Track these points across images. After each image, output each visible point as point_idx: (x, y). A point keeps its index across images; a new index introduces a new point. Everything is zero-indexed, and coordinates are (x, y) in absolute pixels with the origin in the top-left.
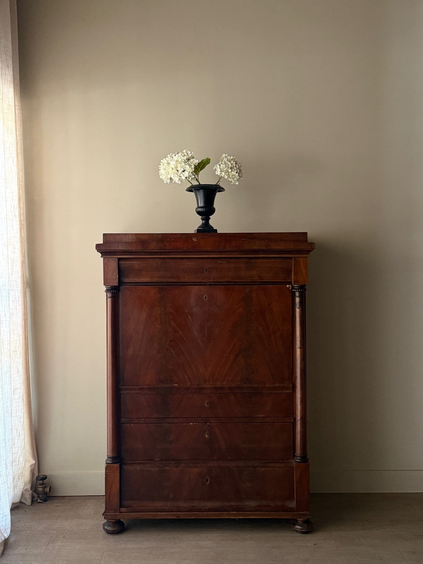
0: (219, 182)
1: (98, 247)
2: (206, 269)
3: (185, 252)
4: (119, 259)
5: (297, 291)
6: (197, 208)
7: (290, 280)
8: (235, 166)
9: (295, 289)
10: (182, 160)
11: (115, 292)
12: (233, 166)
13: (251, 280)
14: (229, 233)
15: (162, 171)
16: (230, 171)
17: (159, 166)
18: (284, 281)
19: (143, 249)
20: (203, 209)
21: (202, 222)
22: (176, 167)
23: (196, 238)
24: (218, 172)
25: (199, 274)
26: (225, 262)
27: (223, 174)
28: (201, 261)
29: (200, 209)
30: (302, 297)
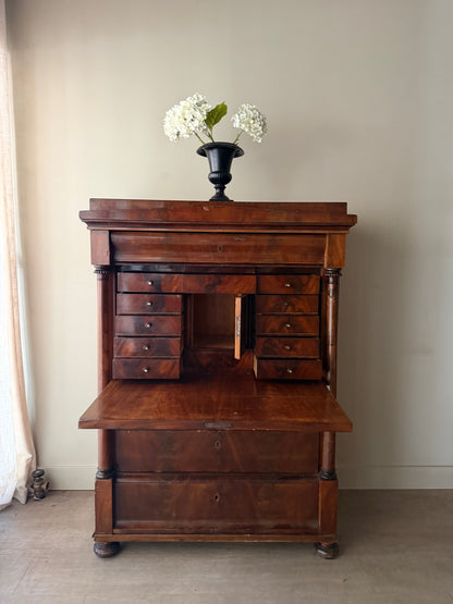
1: (83, 216)
2: (220, 248)
3: (194, 226)
4: (111, 232)
5: (331, 276)
6: (209, 175)
7: (322, 263)
8: (258, 117)
9: (329, 274)
10: (191, 104)
11: (106, 273)
12: (256, 116)
15: (167, 125)
16: (252, 122)
17: (163, 119)
18: (316, 263)
19: (140, 219)
20: (217, 175)
21: (216, 191)
22: (183, 114)
23: (208, 207)
24: (237, 125)
25: (211, 254)
26: (242, 239)
27: (243, 126)
28: (213, 237)
29: (213, 176)
30: (336, 283)
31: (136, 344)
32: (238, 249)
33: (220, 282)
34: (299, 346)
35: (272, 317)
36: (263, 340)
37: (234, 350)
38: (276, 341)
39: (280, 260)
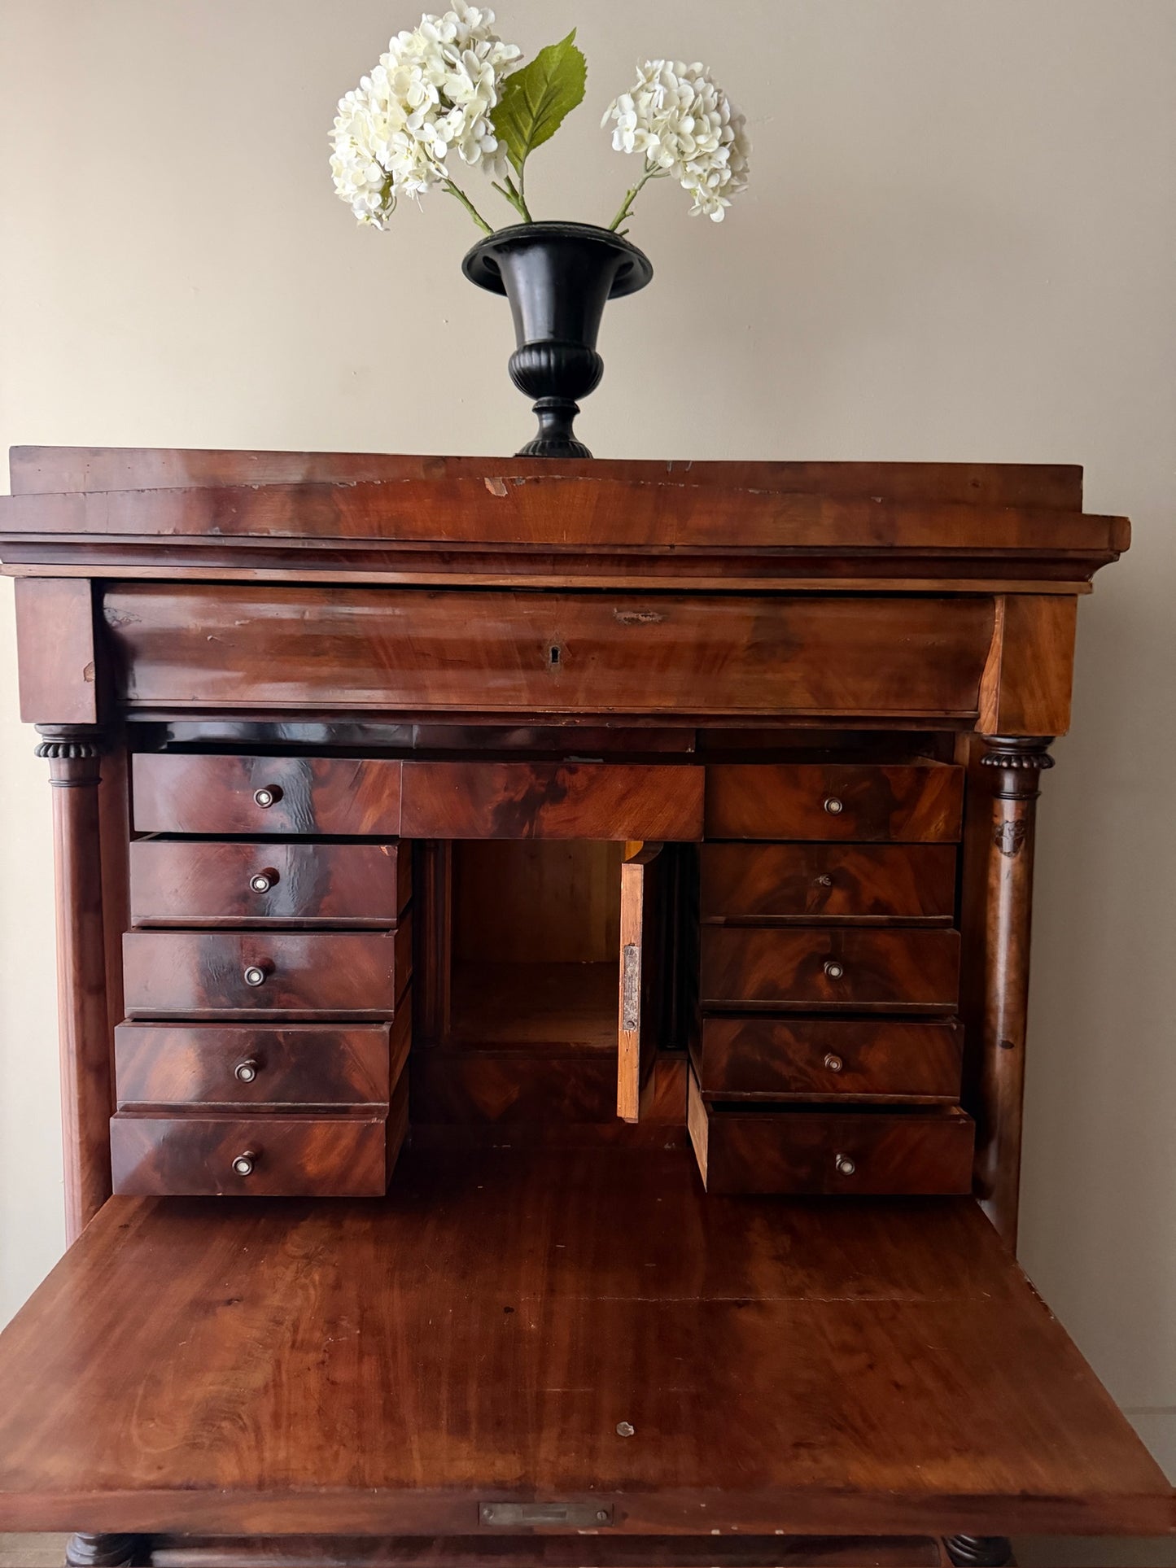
0: (624, 215)
2: (555, 652)
3: (447, 558)
4: (100, 587)
5: (1010, 768)
6: (513, 357)
7: (969, 714)
8: (714, 106)
9: (999, 758)
10: (431, 45)
11: (83, 755)
12: (706, 104)
13: (775, 709)
14: (675, 463)
15: (342, 152)
16: (689, 124)
17: (327, 132)
18: (940, 714)
19: (216, 531)
20: (544, 357)
21: (541, 423)
22: (401, 90)
23: (504, 480)
24: (625, 140)
25: (520, 678)
26: (648, 614)
27: (653, 141)
28: (525, 609)
29: (531, 360)
30: (1028, 794)
31: (206, 1053)
32: (627, 658)
33: (556, 794)
34: (877, 1057)
35: (770, 935)
36: (731, 1029)
37: (612, 1055)
38: (783, 1033)
39: (801, 702)
